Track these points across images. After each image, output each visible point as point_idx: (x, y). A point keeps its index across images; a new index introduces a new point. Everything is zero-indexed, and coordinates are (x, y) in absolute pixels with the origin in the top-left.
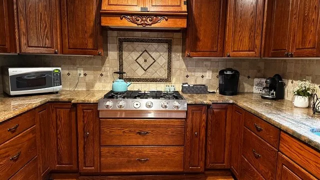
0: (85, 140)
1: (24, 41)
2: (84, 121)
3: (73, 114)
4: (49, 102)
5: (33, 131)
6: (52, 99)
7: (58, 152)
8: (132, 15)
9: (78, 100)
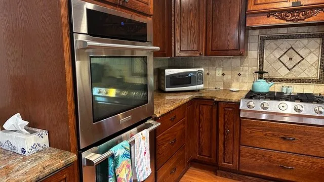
0: (226, 136)
1: (177, 47)
2: (225, 119)
3: (215, 110)
4: (194, 99)
5: (183, 123)
6: (196, 96)
7: (199, 144)
8: (281, 11)
9: (220, 99)
